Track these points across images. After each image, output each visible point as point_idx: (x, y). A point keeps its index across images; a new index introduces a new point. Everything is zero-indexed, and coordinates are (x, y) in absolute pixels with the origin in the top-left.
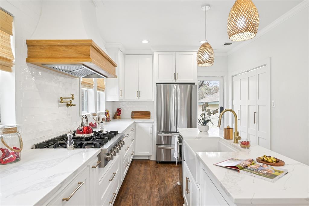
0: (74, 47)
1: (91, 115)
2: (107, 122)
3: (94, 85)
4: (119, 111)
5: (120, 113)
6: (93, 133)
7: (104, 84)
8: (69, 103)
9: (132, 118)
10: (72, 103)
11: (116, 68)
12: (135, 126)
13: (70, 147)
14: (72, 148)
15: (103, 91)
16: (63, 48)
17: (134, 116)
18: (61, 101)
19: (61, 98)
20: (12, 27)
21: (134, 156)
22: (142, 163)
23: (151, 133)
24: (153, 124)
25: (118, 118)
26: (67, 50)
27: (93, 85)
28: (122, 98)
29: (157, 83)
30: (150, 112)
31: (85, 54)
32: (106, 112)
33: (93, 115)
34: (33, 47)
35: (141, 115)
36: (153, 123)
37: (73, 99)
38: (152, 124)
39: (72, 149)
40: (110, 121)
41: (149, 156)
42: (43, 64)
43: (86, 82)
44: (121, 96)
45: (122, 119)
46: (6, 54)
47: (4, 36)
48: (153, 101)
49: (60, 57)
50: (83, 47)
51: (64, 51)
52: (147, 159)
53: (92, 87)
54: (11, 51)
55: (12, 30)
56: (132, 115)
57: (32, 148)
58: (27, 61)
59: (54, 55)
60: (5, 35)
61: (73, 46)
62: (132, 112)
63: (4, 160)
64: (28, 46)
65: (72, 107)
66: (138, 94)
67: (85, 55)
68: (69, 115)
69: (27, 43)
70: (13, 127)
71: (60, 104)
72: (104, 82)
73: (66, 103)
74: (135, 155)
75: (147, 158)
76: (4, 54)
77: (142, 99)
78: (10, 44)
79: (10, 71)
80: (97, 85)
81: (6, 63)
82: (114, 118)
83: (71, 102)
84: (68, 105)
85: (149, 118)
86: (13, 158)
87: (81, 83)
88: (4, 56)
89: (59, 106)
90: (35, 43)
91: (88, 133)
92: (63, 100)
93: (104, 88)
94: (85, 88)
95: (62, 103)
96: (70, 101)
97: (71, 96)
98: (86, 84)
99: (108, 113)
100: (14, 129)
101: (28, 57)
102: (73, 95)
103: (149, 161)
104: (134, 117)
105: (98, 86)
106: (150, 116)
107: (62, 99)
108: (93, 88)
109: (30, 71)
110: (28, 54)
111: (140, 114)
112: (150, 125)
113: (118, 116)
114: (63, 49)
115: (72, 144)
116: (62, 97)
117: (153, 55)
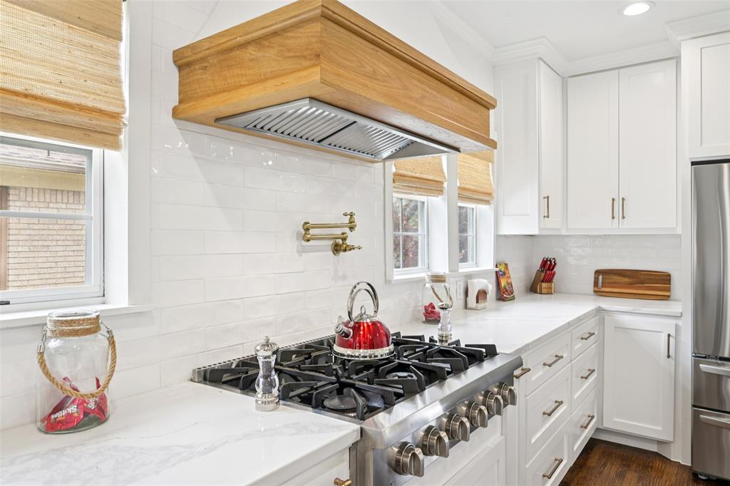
0: (277, 40)
1: (427, 280)
2: (502, 303)
3: (445, 185)
4: (548, 269)
5: (554, 274)
6: (392, 347)
7: (489, 180)
8: (340, 241)
9: (598, 292)
10: (348, 242)
11: (492, 112)
12: (602, 322)
13: (264, 400)
14: (272, 402)
15: (487, 202)
16: (251, 50)
17: (602, 286)
18: (304, 236)
19: (305, 227)
20: (120, 17)
21: (598, 430)
22: (628, 466)
23: (669, 357)
24: (680, 322)
25: (544, 291)
26: (259, 54)
27: (442, 183)
28: (549, 223)
29: (693, 163)
30: (669, 275)
31: (305, 53)
32: (498, 269)
33: (433, 281)
34: (188, 70)
35: (630, 285)
36: (680, 316)
37: (352, 228)
38: (673, 322)
39: (272, 405)
40: (513, 298)
41: (660, 442)
42: (217, 120)
43: (410, 173)
44: (548, 217)
45: (560, 292)
46: (93, 97)
47: (96, 44)
48: (678, 233)
49: (243, 83)
50: (301, 30)
51: (252, 60)
52: (656, 451)
53: (439, 191)
54: (121, 87)
55: (120, 26)
56: (596, 284)
57: (191, 380)
58: (176, 113)
59: (229, 81)
60: (101, 44)
61: (275, 33)
62: (598, 272)
63: (53, 417)
64: (180, 68)
65: (347, 253)
66: (618, 207)
67: (305, 57)
68: (344, 277)
69: (175, 62)
70: (89, 317)
71: (304, 243)
72: (489, 175)
73: (331, 242)
74: (600, 427)
75: (653, 448)
76: (85, 97)
77: (630, 225)
78: (117, 68)
79: (116, 146)
80: (458, 184)
81: (94, 122)
82: (533, 289)
83: (344, 239)
84: (337, 249)
85: (667, 298)
86: (76, 415)
87: (389, 178)
88: (89, 103)
89: (302, 251)
90: (190, 56)
91: (372, 346)
92: (312, 231)
93: (489, 194)
94: (412, 194)
95: (308, 240)
96: (343, 234)
97: (346, 219)
98: (411, 181)
99: (504, 274)
100: (81, 325)
101: (181, 102)
102: (351, 215)
103: (658, 464)
104: (603, 289)
105: (462, 186)
106: (669, 290)
107: (307, 230)
108: (442, 194)
109: (187, 146)
110: (180, 94)
111: (626, 280)
112: (668, 326)
113: (544, 285)
114: (251, 54)
115: (275, 391)
116: (306, 223)
117: (677, 59)
